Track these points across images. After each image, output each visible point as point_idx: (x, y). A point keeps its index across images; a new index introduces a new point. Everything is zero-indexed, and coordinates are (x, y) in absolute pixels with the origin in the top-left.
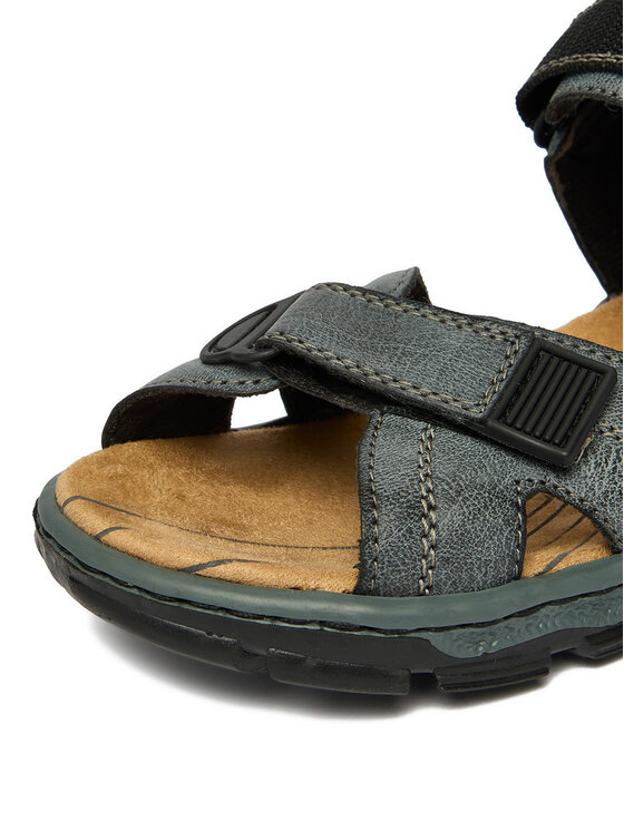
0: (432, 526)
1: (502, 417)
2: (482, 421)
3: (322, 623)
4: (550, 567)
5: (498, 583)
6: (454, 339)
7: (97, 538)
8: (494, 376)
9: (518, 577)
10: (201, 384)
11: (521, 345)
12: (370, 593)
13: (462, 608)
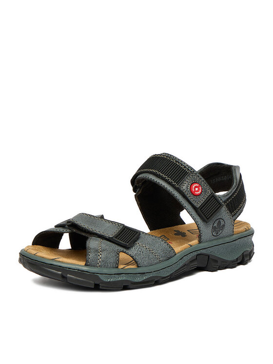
0: (100, 254)
1: (116, 238)
2: (112, 238)
3: (78, 270)
4: (124, 267)
5: (113, 268)
6: (108, 225)
7: (34, 255)
8: (115, 231)
9: (117, 268)
10: (55, 230)
11: (121, 227)
12: (87, 265)
13: (105, 271)
